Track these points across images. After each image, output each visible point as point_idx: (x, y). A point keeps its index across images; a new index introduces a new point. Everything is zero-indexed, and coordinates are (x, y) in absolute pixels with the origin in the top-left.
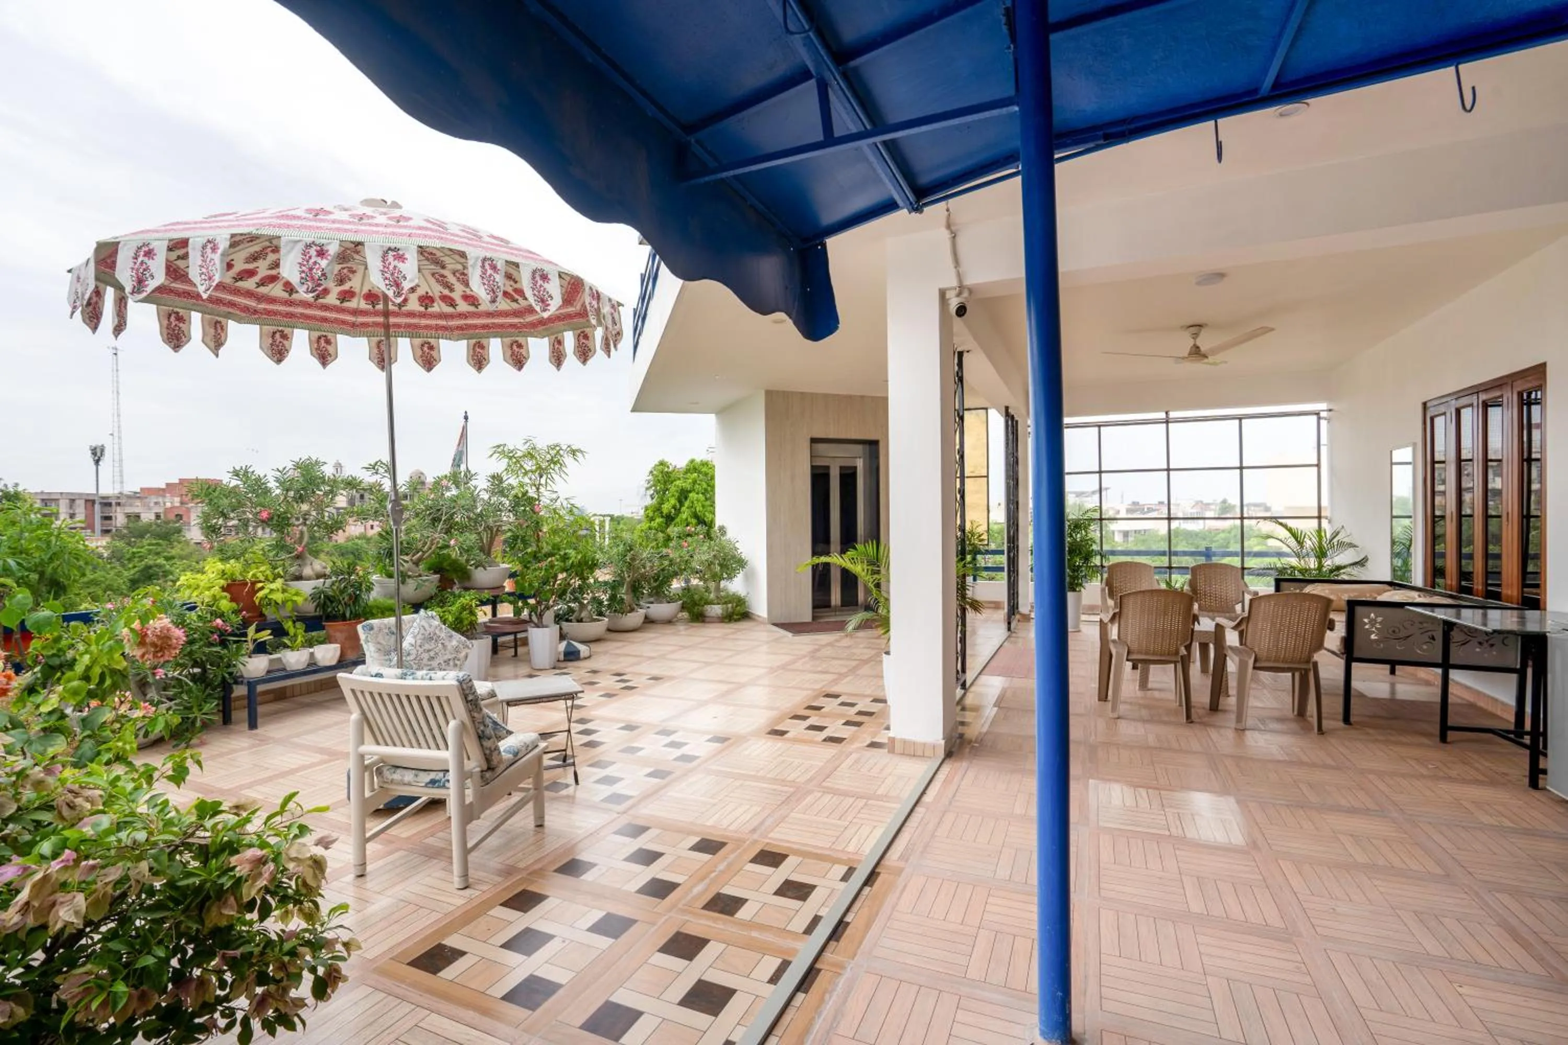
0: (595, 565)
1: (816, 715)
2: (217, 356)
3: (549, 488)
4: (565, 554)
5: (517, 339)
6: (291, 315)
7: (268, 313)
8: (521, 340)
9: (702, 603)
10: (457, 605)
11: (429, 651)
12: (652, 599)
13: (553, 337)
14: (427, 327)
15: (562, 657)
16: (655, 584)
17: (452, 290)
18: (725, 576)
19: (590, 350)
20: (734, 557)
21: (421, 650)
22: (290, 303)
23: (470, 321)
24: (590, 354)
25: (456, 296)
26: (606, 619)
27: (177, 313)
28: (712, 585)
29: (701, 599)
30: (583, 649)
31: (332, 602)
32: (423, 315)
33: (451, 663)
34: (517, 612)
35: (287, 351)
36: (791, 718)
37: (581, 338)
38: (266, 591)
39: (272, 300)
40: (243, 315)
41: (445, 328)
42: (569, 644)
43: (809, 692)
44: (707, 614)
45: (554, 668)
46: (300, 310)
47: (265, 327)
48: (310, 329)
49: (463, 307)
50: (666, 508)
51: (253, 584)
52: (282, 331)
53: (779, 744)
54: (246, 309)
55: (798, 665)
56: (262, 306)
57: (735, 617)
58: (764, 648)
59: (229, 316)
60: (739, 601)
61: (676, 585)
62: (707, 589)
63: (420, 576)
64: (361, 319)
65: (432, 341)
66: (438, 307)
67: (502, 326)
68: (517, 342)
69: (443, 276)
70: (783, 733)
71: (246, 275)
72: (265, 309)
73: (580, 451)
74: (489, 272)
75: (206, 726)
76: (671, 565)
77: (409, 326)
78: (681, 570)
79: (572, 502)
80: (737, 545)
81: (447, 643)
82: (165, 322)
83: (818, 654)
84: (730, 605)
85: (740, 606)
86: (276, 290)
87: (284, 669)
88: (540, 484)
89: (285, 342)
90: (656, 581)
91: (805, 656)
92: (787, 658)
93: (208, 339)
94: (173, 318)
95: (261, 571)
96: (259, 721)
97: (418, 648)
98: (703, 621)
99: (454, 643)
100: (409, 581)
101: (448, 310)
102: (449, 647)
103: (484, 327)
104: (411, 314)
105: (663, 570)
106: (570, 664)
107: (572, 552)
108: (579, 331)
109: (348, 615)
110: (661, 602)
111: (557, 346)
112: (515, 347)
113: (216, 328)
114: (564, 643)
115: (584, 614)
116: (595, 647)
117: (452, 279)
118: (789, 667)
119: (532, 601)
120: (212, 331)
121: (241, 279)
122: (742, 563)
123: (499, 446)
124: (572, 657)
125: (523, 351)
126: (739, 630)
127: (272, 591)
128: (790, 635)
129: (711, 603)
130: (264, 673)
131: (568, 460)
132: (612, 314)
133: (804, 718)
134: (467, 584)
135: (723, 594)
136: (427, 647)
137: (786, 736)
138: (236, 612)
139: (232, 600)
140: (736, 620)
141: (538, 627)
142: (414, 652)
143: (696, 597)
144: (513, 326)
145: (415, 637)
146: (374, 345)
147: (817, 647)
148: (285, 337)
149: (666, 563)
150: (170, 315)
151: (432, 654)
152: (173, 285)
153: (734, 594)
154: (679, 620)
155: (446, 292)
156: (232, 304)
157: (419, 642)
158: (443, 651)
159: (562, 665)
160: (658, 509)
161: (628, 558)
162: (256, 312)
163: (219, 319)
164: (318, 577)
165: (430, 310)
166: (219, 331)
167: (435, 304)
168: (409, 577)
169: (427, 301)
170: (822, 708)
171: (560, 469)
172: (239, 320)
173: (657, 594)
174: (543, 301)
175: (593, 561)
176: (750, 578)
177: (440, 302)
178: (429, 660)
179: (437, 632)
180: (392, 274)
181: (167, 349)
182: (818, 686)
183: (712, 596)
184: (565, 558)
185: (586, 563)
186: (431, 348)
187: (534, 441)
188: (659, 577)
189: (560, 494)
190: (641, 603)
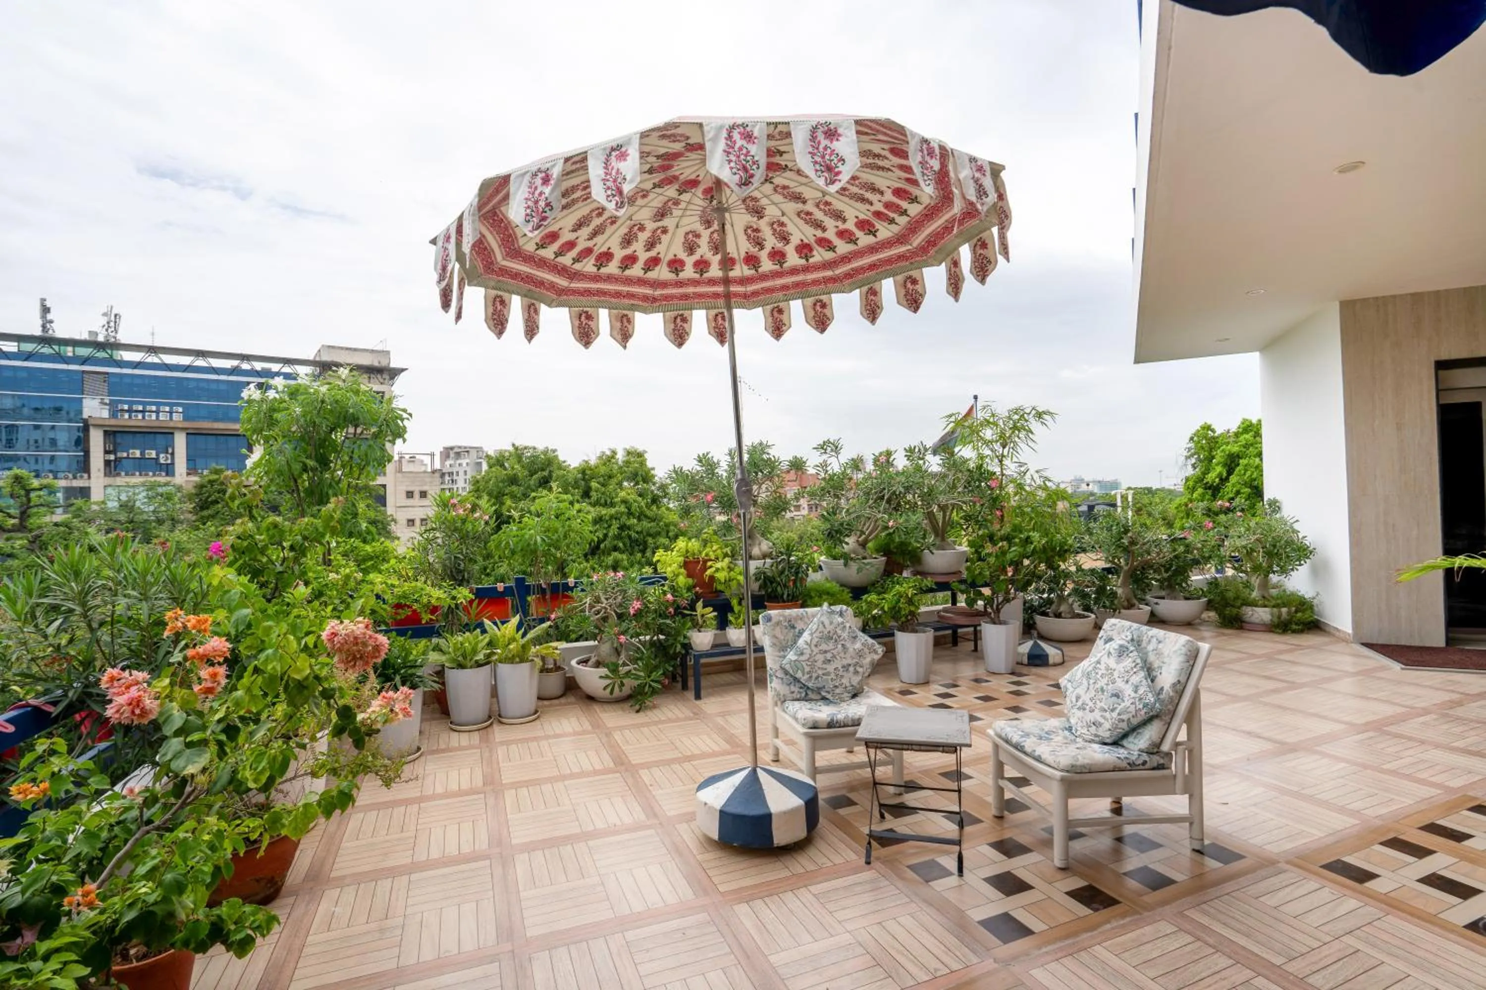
0: (1066, 551)
1: (1450, 852)
2: (625, 347)
3: (1015, 459)
4: (1028, 537)
5: (910, 273)
6: (685, 297)
7: (666, 298)
8: (914, 274)
9: (1239, 603)
10: (893, 592)
11: (826, 652)
12: (1163, 593)
13: (949, 259)
14: (815, 282)
15: (1025, 661)
16: (1166, 575)
17: (824, 230)
18: (1275, 568)
19: (990, 262)
20: (1290, 543)
21: (816, 650)
22: (680, 284)
23: (855, 264)
24: (990, 267)
25: (830, 235)
26: (1093, 616)
27: (587, 312)
28: (1255, 581)
29: (1237, 598)
30: (1051, 651)
31: (772, 583)
32: (806, 269)
33: (851, 669)
34: (971, 602)
35: (688, 334)
36: (1385, 844)
37: (978, 247)
38: (713, 569)
39: (664, 284)
40: (645, 304)
41: (833, 280)
42: (1036, 645)
43: (1434, 792)
44: (1247, 618)
45: (1013, 673)
46: (691, 290)
47: (668, 314)
48: (707, 308)
49: (843, 247)
50: (1212, 477)
51: (705, 562)
52: (682, 315)
53: (1352, 903)
54: (645, 298)
55: (1411, 727)
56: (658, 292)
57: (1294, 627)
58: (1346, 685)
59: (634, 308)
60: (1303, 605)
61: (1197, 578)
62: (1247, 585)
63: (864, 558)
64: (751, 288)
65: (824, 298)
66: (819, 255)
67: (889, 261)
68: (910, 277)
69: (808, 213)
70: (1363, 876)
71: (629, 263)
72: (662, 295)
73: (1048, 413)
74: (740, 142)
75: (654, 692)
76: (1187, 551)
77: (797, 285)
78: (1204, 557)
79: (1045, 474)
80: (1296, 526)
81: (848, 645)
82: (577, 323)
83: (1459, 712)
84: (1284, 610)
85: (1303, 611)
86: (662, 273)
87: (728, 645)
88: (1003, 456)
89: (685, 325)
90: (1166, 571)
91: (1426, 712)
92: (1389, 710)
93: (615, 333)
94: (583, 318)
95: (713, 550)
96: (703, 693)
97: (813, 648)
98: (1241, 628)
99: (858, 646)
100: (851, 563)
101: (829, 256)
102: (851, 650)
103: (872, 267)
104: (794, 271)
105: (1176, 557)
106: (1034, 670)
107: (1035, 535)
108: (975, 240)
109: (785, 596)
110: (1175, 598)
111: (953, 270)
112: (909, 285)
113: (622, 322)
114: (1029, 644)
115: (1063, 608)
116: (1070, 650)
117: (819, 215)
118: (1392, 729)
119: (986, 591)
120: (619, 325)
121: (626, 267)
122: (1302, 552)
123: (950, 416)
124: (1038, 662)
125: (918, 287)
126: (1299, 647)
127: (717, 570)
128: (1396, 666)
129: (1254, 604)
130: (708, 648)
131: (1034, 425)
132: (976, 181)
133: (1420, 852)
134: (919, 569)
135: (1274, 592)
136: (824, 647)
137: (1370, 884)
138: (689, 589)
139: (689, 575)
140: (1294, 632)
141: (994, 623)
142: (808, 651)
143: (1230, 595)
144: (901, 257)
145: (811, 634)
146: (768, 313)
147: (1455, 696)
148: (684, 320)
149: (1182, 549)
150: (581, 315)
151: (829, 656)
152: (572, 285)
153: (1292, 594)
154: (1204, 622)
155: (819, 233)
156: (631, 296)
157: (814, 642)
158: (842, 655)
159: (1025, 670)
160: (1200, 480)
161: (1125, 541)
162: (655, 300)
163: (625, 312)
164: (764, 556)
165: (811, 260)
166: (626, 324)
167: (815, 253)
168: (852, 559)
169: (805, 251)
170: (1469, 836)
171: (1027, 437)
172: (645, 311)
173: (1171, 587)
174: (829, 169)
175: (1061, 547)
176: (1321, 572)
177: (820, 249)
178: (824, 662)
179: (839, 632)
180: (615, 181)
181: (580, 347)
182: (1457, 783)
183: (1255, 594)
184: (1028, 541)
185: (1053, 549)
186: (824, 306)
187: (994, 406)
188: (1171, 565)
189: (1030, 466)
190: (1148, 597)
